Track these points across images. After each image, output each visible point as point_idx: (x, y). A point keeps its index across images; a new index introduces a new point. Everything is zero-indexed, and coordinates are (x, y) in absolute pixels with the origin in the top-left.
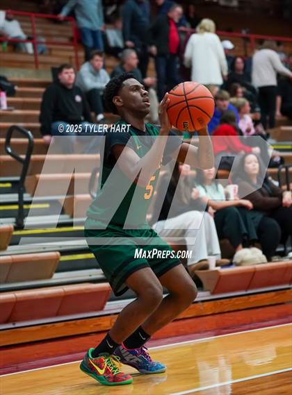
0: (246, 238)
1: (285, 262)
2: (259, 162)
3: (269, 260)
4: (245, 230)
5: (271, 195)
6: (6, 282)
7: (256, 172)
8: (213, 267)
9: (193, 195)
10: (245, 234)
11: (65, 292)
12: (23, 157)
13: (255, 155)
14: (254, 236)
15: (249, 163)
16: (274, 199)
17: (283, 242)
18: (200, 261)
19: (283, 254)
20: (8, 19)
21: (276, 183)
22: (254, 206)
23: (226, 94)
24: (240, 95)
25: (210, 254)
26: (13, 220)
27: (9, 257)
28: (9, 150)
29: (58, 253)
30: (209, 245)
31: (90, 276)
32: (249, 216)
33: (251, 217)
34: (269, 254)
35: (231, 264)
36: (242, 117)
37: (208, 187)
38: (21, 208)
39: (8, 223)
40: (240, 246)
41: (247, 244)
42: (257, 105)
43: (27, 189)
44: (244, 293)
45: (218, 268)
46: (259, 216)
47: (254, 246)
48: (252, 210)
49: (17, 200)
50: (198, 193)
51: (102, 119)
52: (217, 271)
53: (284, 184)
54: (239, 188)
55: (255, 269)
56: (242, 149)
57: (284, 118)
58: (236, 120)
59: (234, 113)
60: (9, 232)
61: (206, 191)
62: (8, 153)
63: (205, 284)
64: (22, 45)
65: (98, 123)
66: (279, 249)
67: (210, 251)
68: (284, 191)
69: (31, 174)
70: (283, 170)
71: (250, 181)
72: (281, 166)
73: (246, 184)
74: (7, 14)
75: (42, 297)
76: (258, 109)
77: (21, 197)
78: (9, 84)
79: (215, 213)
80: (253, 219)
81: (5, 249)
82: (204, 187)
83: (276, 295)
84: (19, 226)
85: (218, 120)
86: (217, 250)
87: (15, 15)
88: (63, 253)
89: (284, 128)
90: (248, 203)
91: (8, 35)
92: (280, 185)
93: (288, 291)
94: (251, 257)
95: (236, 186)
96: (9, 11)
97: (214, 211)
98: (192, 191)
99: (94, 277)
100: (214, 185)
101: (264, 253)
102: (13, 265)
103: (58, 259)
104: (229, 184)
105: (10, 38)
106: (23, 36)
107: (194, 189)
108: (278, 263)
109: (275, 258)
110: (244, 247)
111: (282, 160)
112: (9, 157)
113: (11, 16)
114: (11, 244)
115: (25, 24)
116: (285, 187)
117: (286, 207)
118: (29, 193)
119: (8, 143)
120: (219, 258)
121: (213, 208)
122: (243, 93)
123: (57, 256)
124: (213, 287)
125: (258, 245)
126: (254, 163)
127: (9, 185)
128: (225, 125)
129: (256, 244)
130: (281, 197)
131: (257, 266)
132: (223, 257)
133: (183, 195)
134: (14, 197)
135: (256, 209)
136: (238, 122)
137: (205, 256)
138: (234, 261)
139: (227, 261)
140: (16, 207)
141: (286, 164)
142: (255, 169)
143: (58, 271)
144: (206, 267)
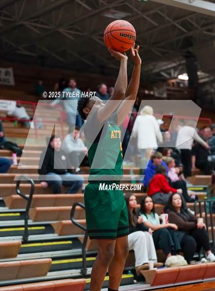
0: (173, 249)
1: (199, 264)
2: (181, 199)
3: (189, 263)
4: (173, 244)
5: (189, 221)
6: (17, 278)
7: (180, 205)
8: (152, 268)
9: (139, 220)
10: (173, 246)
11: (55, 285)
12: (28, 196)
13: (179, 194)
14: (179, 248)
15: (175, 199)
16: (192, 223)
17: (198, 252)
18: (144, 264)
19: (198, 259)
20: (18, 106)
21: (193, 213)
22: (178, 228)
23: (160, 154)
24: (169, 155)
25: (150, 260)
26: (21, 237)
27: (18, 262)
28: (19, 191)
29: (51, 259)
30: (149, 254)
31: (72, 274)
32: (176, 234)
33: (177, 235)
34: (189, 259)
35: (164, 266)
36: (170, 170)
37: (148, 215)
38: (26, 229)
39: (18, 239)
40: (170, 254)
41: (174, 253)
42: (180, 162)
43: (30, 217)
44: (173, 285)
45: (156, 269)
46: (182, 234)
47: (179, 254)
48: (177, 230)
49: (23, 224)
50: (142, 220)
51: (79, 171)
52: (154, 271)
53: (198, 213)
54: (169, 216)
55: (180, 269)
56: (170, 190)
57: (198, 170)
58: (166, 171)
59: (165, 167)
60: (19, 245)
61: (147, 218)
62: (18, 194)
63: (147, 279)
64: (27, 123)
65: (77, 173)
66: (195, 256)
67: (150, 257)
68: (198, 218)
69: (33, 207)
70: (198, 204)
71: (176, 211)
72: (196, 202)
73: (173, 213)
74: (17, 103)
75: (40, 288)
76: (181, 165)
77: (26, 222)
78: (18, 149)
79: (153, 233)
80: (178, 236)
81: (16, 256)
82: (146, 215)
83: (194, 286)
84: (25, 241)
85: (154, 171)
86: (155, 257)
87: (23, 103)
88: (54, 259)
89: (197, 176)
90: (174, 226)
91: (18, 117)
92: (195, 214)
93: (201, 283)
94: (177, 261)
95: (167, 215)
96: (19, 101)
97: (153, 231)
98: (138, 218)
99: (73, 275)
100: (152, 214)
101: (185, 259)
102: (22, 267)
103: (50, 263)
104: (162, 213)
105: (19, 119)
106: (28, 118)
107: (139, 217)
108: (195, 265)
109: (193, 262)
110: (172, 255)
111: (197, 197)
112: (18, 196)
113: (20, 105)
114: (20, 253)
115: (29, 110)
116: (199, 215)
117: (200, 229)
118: (31, 219)
119: (18, 187)
120: (156, 262)
121: (152, 229)
122: (171, 153)
123: (50, 261)
124: (153, 281)
125: (182, 253)
126: (178, 200)
127: (18, 214)
128: (159, 175)
129: (180, 253)
130: (196, 222)
131: (181, 267)
132: (158, 262)
133: (132, 220)
134: (22, 222)
135: (179, 229)
136: (167, 172)
137: (147, 261)
138: (166, 264)
139: (161, 264)
140: (23, 229)
141: (199, 200)
142: (179, 203)
143: (50, 271)
144: (147, 268)
